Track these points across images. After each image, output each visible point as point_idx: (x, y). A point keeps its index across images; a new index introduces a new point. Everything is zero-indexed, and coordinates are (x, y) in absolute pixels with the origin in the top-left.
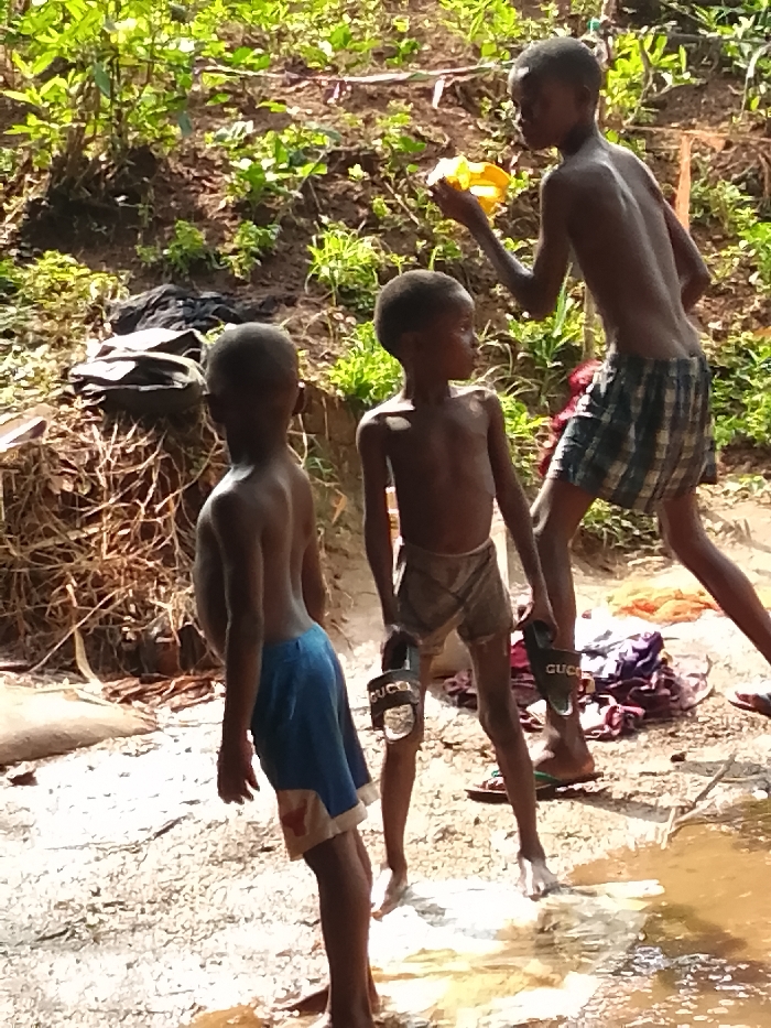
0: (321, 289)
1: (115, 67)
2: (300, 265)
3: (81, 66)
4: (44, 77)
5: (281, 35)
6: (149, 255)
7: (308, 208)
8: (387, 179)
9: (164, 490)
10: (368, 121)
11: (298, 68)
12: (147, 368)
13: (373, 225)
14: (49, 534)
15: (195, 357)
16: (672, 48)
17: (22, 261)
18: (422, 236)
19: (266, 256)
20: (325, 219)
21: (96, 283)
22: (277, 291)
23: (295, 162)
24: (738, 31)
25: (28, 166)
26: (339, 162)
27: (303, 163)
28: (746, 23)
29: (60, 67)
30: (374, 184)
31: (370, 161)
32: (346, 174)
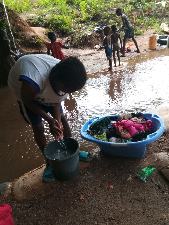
0: (110, 23)
1: (97, 8)
2: (108, 22)
3: (95, 8)
4: (93, 9)
5: (107, 6)
6: (99, 22)
7: (109, 18)
9: (100, 37)
10: (113, 12)
11: (108, 8)
12: (99, 29)
13: (113, 19)
14: (93, 40)
15: (102, 28)
16: (133, 6)
17: (91, 22)
19: (106, 21)
21: (96, 24)
22: (107, 24)
23: (108, 15)
24: (137, 5)
25: (91, 16)
26: (111, 15)
28: (138, 4)
29: (94, 9)
31: (113, 15)
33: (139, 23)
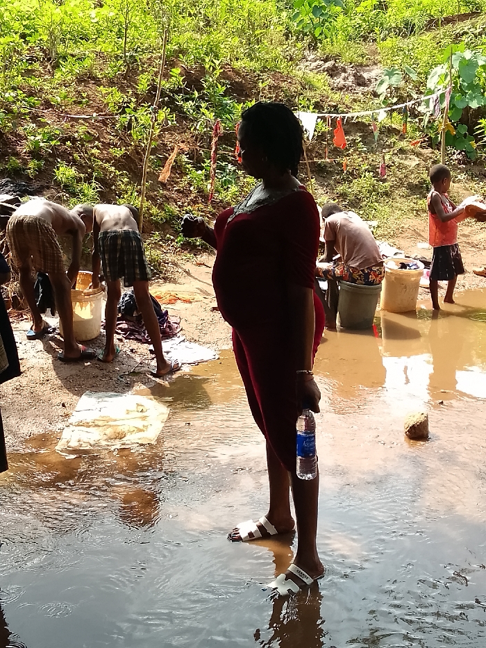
0: (58, 183)
2: (50, 175)
6: (1, 167)
8: (78, 147)
10: (72, 126)
11: (48, 104)
13: (73, 163)
18: (90, 167)
19: (39, 170)
20: (59, 160)
22: (43, 183)
23: (50, 139)
26: (64, 141)
27: (52, 140)
30: (74, 148)
31: (74, 141)
32: (65, 144)
33: (200, 191)
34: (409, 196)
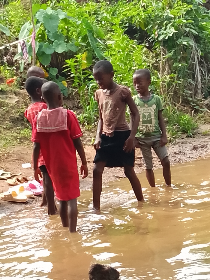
34: (13, 128)
